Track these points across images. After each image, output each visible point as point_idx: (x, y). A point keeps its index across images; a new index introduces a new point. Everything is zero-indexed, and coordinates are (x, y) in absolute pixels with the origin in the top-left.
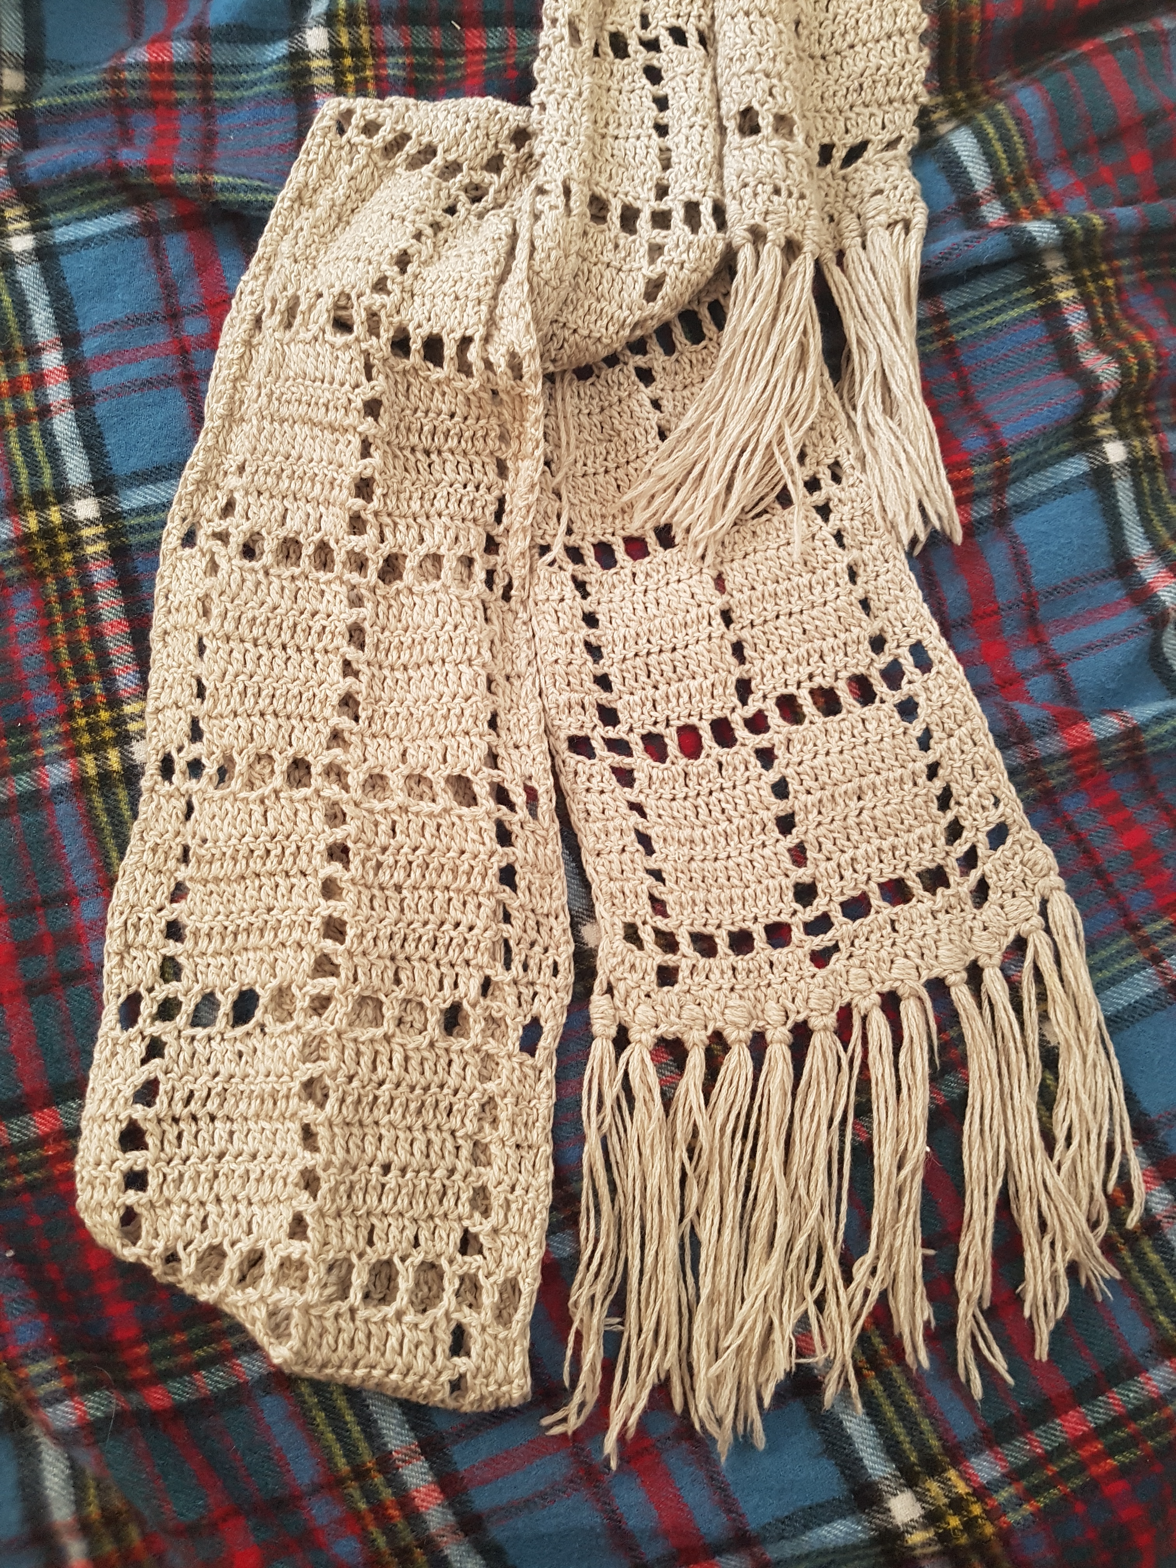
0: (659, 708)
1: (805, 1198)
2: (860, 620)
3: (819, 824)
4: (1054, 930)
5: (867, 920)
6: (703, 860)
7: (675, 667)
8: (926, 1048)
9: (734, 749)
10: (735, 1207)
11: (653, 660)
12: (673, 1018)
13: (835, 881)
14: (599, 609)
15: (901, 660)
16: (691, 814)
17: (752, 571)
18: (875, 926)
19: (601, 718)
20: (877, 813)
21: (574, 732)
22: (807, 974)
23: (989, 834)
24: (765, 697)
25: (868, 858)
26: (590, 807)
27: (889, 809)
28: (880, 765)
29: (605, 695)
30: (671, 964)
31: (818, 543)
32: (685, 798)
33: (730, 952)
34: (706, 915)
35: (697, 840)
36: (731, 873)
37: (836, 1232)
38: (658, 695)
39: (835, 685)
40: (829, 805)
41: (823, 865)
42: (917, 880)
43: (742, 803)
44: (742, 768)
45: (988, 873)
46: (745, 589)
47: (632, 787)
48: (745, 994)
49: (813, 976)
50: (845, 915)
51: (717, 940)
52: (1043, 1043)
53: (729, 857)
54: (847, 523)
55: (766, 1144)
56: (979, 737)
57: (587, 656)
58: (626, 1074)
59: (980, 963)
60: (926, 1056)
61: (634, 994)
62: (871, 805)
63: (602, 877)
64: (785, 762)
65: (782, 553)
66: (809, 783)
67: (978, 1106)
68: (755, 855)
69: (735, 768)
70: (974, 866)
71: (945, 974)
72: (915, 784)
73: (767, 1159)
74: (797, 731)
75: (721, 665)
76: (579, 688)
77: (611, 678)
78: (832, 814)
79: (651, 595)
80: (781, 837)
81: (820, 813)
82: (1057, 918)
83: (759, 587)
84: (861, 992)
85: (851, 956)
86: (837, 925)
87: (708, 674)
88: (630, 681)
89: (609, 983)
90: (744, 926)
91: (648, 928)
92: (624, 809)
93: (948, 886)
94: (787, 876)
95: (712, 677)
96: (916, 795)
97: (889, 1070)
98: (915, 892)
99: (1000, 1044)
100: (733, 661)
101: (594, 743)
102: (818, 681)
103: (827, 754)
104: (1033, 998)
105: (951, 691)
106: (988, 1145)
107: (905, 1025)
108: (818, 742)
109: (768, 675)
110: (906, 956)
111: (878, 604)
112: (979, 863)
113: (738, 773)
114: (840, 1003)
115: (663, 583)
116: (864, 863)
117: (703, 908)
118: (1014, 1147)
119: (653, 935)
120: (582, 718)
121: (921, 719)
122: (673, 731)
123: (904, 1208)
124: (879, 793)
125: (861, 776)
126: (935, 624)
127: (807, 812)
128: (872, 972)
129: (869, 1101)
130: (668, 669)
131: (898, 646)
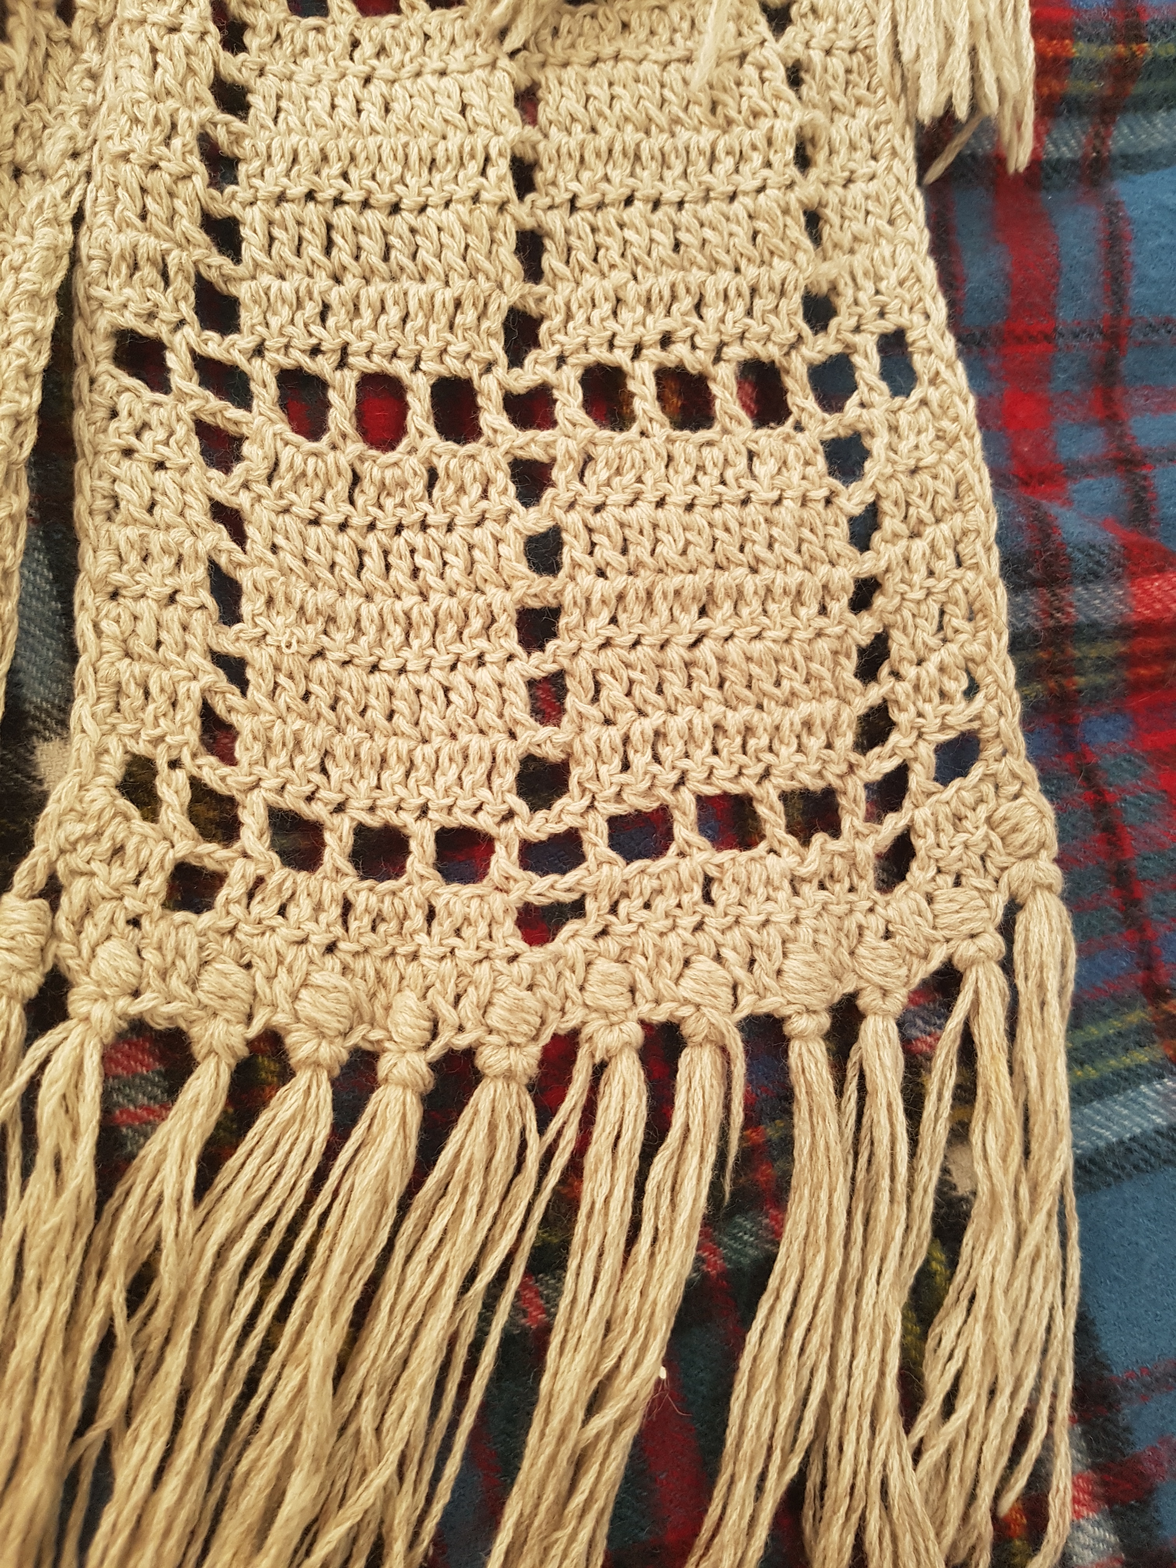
0: (331, 321)
1: (368, 1438)
2: (795, 246)
3: (607, 644)
4: (1019, 967)
5: (656, 866)
6: (345, 663)
7: (388, 247)
8: (711, 1156)
9: (471, 448)
10: (206, 1430)
11: (343, 217)
12: (176, 983)
13: (610, 769)
14: (258, 85)
15: (857, 359)
16: (345, 562)
17: (601, 93)
18: (669, 882)
19: (199, 310)
20: (733, 650)
21: (129, 321)
22: (500, 950)
23: (941, 749)
24: (561, 360)
25: (690, 738)
26: (122, 489)
27: (757, 647)
28: (761, 550)
29: (217, 259)
30: (210, 865)
31: (750, 71)
32: (343, 527)
33: (348, 868)
34: (317, 778)
35: (343, 619)
36: (399, 704)
37: (421, 1520)
38: (335, 295)
39: (712, 370)
40: (637, 610)
41: (593, 730)
42: (779, 806)
43: (457, 564)
44: (475, 491)
45: (919, 825)
46: (577, 128)
47: (227, 470)
48: (358, 965)
49: (513, 958)
50: (614, 844)
51: (328, 837)
52: (945, 1187)
53: (402, 670)
54: (817, 56)
55: (311, 1304)
56: (973, 548)
57: (196, 161)
58: (34, 1085)
59: (862, 1003)
60: (707, 1175)
61: (103, 911)
62: (724, 631)
63: (107, 645)
64: (566, 497)
65: (673, 74)
66: (607, 552)
67: (787, 1296)
68: (457, 679)
69: (461, 489)
70: (895, 806)
71: (787, 1011)
72: (823, 610)
73: (305, 1339)
74: (610, 442)
75: (485, 264)
76: (160, 226)
77: (245, 232)
78: (639, 629)
79: (377, 88)
80: (519, 650)
81: (614, 620)
82: (1033, 946)
83: (606, 131)
84: (606, 1013)
85: (604, 932)
86: (591, 861)
87: (454, 277)
88: (284, 249)
89: (52, 877)
90: (396, 820)
91: (180, 777)
92: (199, 513)
93: (835, 831)
94: (513, 735)
95: (459, 285)
96: (819, 634)
97: (623, 1191)
98: (768, 829)
99: (861, 1176)
100: (513, 264)
101: (171, 360)
102: (680, 351)
103: (660, 503)
104: (948, 1095)
105: (940, 445)
106: (790, 1386)
107: (680, 1100)
108: (648, 477)
109: (580, 317)
110: (718, 958)
111: (837, 235)
112: (907, 803)
113: (465, 500)
114: (556, 1025)
115: (409, 69)
116: (680, 746)
117: (314, 759)
118: (840, 1397)
119: (187, 794)
120: (155, 295)
121: (868, 481)
122: (348, 380)
123: (579, 1499)
124: (745, 611)
125: (718, 566)
126: (942, 302)
127: (587, 611)
128: (641, 977)
129: (566, 1245)
130: (372, 248)
131: (857, 329)
